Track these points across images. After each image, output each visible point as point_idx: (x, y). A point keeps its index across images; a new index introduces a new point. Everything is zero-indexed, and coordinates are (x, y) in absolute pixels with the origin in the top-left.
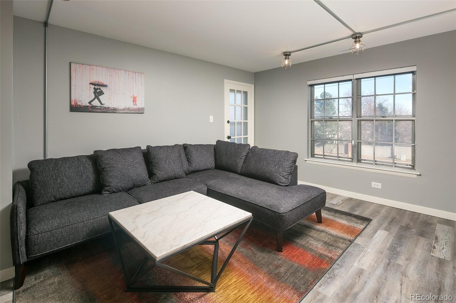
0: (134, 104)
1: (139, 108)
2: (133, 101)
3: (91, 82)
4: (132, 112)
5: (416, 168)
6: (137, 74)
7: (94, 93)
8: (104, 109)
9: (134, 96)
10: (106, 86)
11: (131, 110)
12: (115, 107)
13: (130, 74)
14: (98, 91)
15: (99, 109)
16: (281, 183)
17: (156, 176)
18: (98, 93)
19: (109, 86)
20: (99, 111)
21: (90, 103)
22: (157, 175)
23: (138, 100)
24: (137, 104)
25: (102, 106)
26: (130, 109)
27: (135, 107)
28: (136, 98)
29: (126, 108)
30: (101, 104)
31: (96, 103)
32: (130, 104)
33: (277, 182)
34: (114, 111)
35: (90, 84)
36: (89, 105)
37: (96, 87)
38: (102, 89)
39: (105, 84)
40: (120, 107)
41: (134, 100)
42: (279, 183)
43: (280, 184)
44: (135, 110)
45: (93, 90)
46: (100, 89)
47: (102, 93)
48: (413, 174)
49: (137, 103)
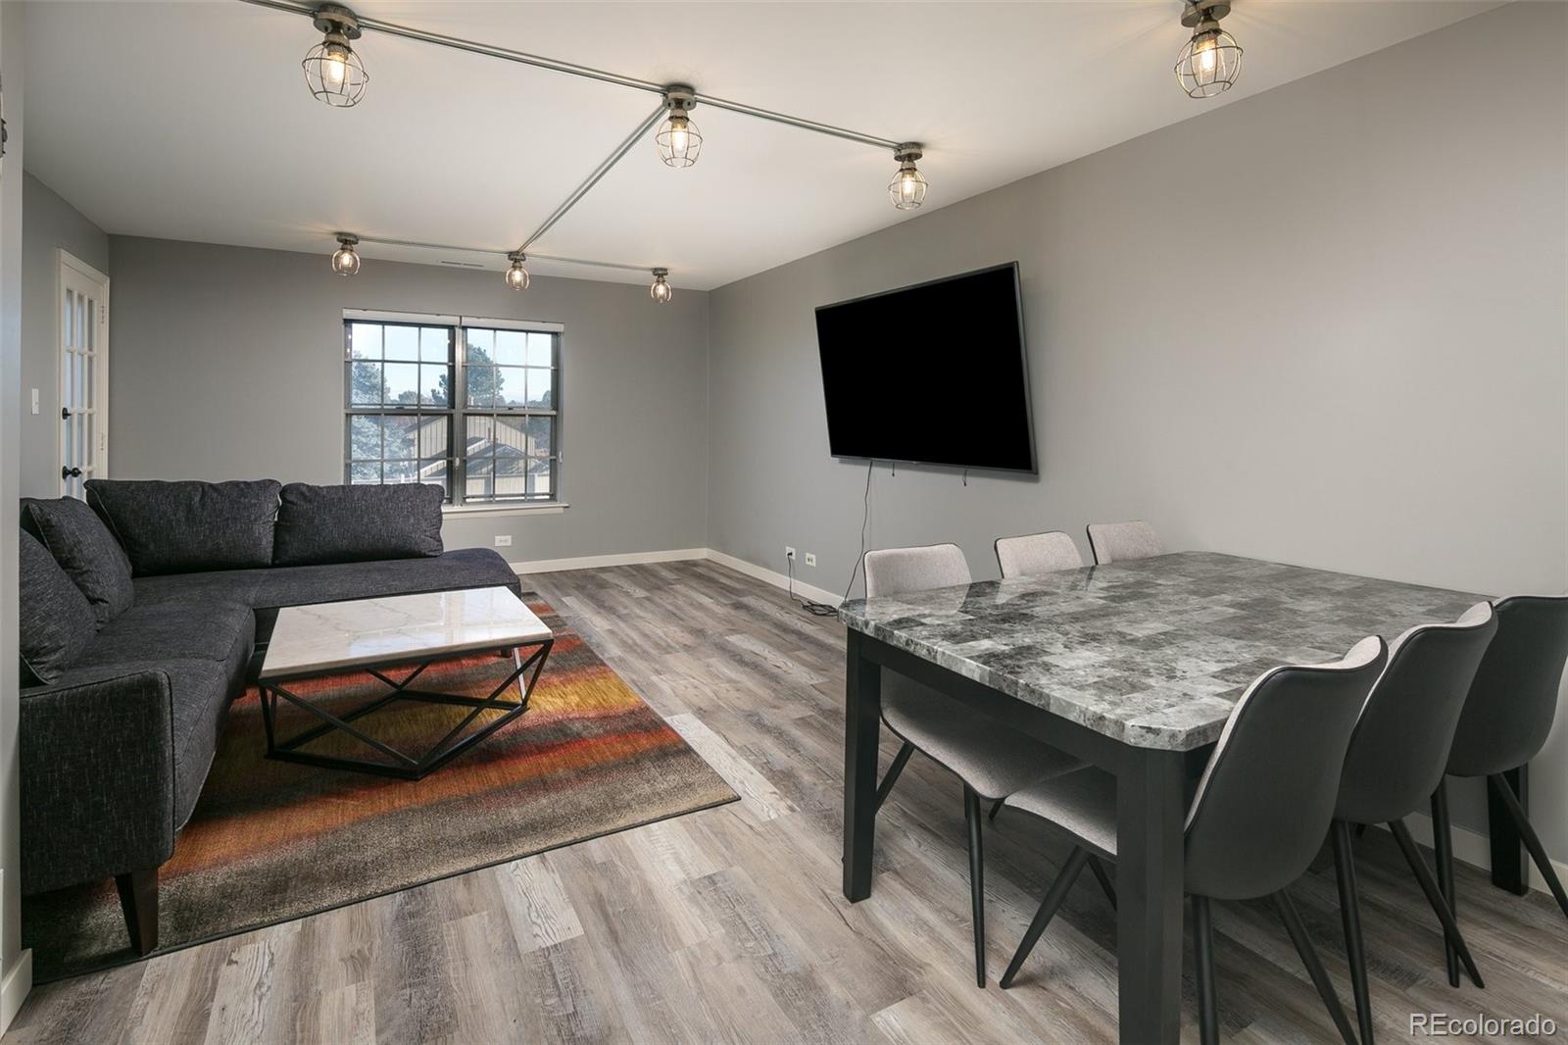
5: (558, 496)
16: (432, 551)
17: (105, 604)
22: (107, 602)
33: (423, 551)
42: (428, 554)
43: (431, 553)
48: (556, 508)
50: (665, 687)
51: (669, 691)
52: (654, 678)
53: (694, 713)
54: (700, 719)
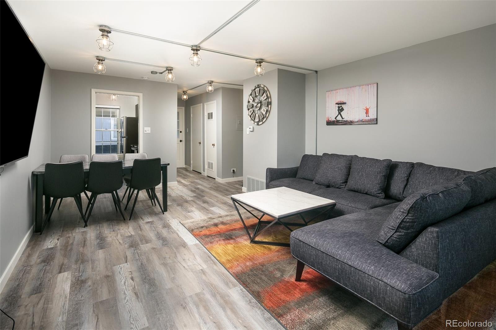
0: (366, 115)
1: (371, 119)
2: (366, 113)
3: (336, 103)
4: (364, 123)
6: (370, 86)
7: (338, 110)
8: (344, 122)
9: (366, 108)
10: (345, 103)
11: (364, 122)
12: (351, 120)
13: (363, 89)
14: (340, 108)
15: (341, 122)
18: (341, 110)
19: (347, 103)
20: (341, 124)
21: (335, 118)
23: (370, 111)
24: (369, 116)
25: (343, 120)
26: (363, 120)
27: (367, 118)
28: (368, 109)
29: (360, 120)
30: (343, 118)
31: (339, 118)
32: (363, 117)
34: (351, 123)
35: (336, 104)
36: (335, 120)
37: (339, 106)
38: (343, 106)
39: (344, 102)
40: (355, 120)
41: (367, 111)
44: (367, 121)
45: (338, 108)
46: (341, 107)
47: (342, 110)
49: (369, 114)
50: (199, 260)
51: (197, 257)
52: (205, 266)
53: (187, 245)
54: (185, 243)
